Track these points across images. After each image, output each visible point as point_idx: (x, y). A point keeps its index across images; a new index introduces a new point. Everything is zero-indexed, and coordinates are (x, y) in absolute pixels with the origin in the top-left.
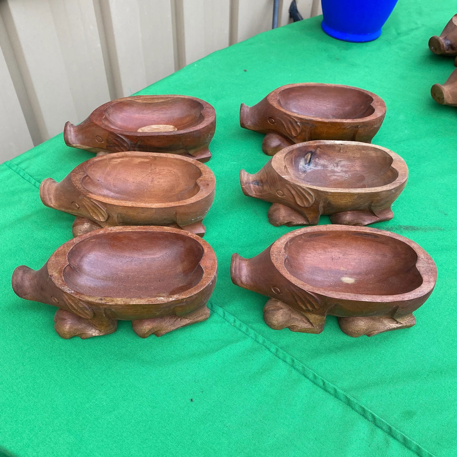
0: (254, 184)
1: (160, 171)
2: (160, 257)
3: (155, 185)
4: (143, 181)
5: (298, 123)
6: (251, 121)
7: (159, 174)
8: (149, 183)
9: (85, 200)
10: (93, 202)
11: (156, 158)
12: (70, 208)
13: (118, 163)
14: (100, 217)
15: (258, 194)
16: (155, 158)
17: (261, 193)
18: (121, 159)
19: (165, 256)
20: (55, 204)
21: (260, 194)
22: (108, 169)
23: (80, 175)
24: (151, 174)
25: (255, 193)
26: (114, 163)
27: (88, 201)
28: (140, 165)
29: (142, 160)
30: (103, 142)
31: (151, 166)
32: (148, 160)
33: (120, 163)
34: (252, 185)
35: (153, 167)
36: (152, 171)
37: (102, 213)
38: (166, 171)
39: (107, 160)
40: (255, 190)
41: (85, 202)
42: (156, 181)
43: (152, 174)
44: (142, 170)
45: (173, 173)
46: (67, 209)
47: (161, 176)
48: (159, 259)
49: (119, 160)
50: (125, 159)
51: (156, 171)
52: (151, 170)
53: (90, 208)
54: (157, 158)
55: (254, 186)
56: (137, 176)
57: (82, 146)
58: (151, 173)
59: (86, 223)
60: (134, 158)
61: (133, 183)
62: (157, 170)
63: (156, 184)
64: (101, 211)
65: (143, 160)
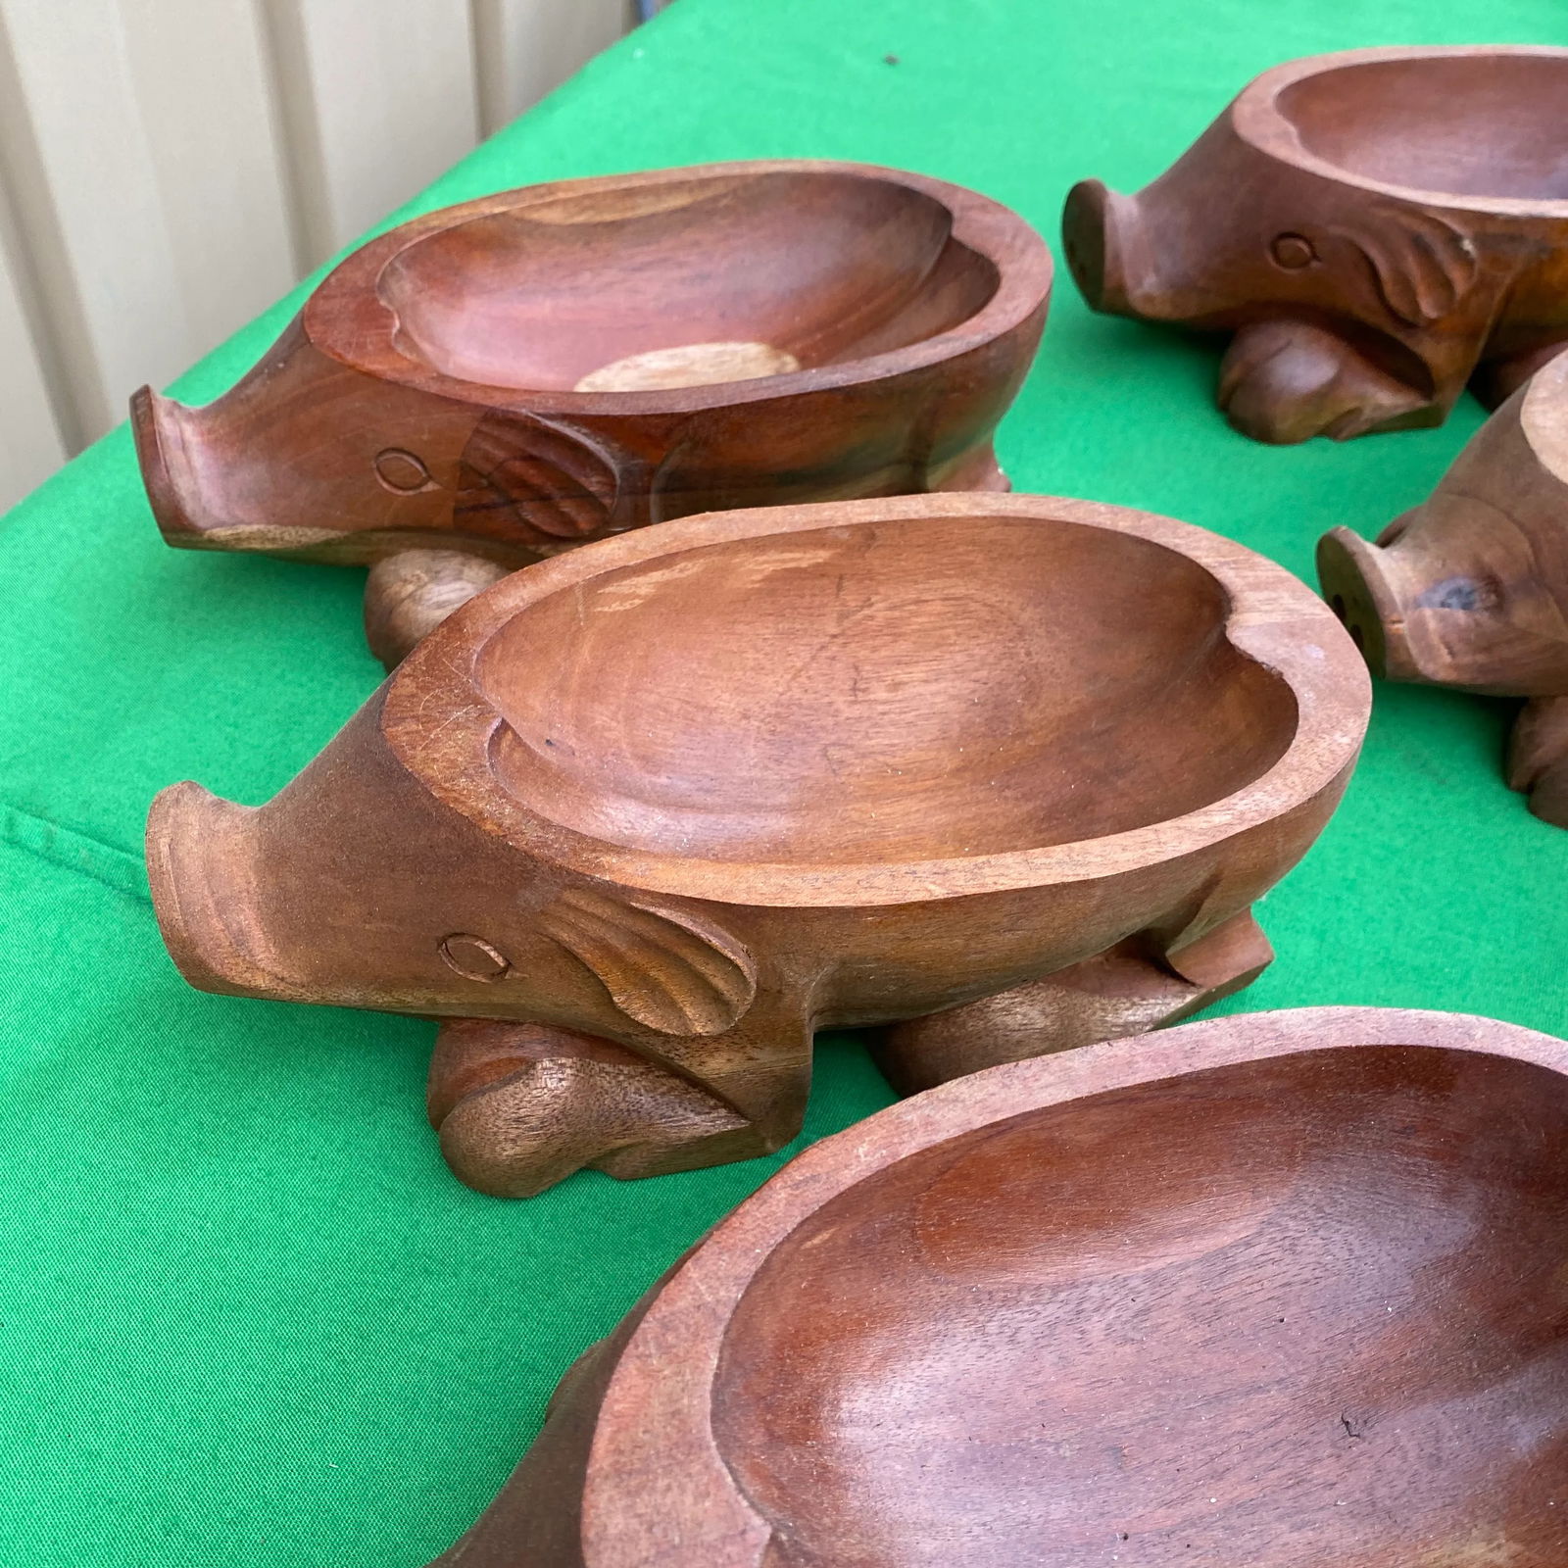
0: (1443, 605)
1: (897, 614)
2: (1260, 1233)
3: (880, 708)
4: (797, 693)
5: (1468, 245)
6: (1157, 270)
7: (893, 631)
8: (840, 701)
9: (576, 909)
10: (653, 915)
11: (873, 536)
12: (418, 981)
13: (637, 602)
14: (689, 1011)
15: (1467, 659)
16: (868, 533)
17: (1487, 649)
18: (657, 576)
19: (1295, 1217)
20: (277, 969)
21: (1481, 658)
22: (585, 653)
23: (458, 726)
24: (841, 640)
25: (1448, 659)
26: (616, 607)
27: (605, 911)
28: (772, 592)
29: (784, 561)
30: (430, 487)
31: (839, 588)
32: (822, 555)
33: (651, 602)
34: (1428, 612)
35: (851, 599)
36: (846, 623)
37: (719, 983)
38: (938, 607)
39: (578, 593)
40: (1453, 638)
41: (573, 926)
42: (880, 679)
43: (845, 644)
44: (783, 626)
45: (985, 614)
46: (387, 986)
47: (903, 646)
48: (1258, 1249)
49: (645, 585)
50: (681, 571)
51: (871, 618)
52: (842, 617)
53: (617, 958)
54: (877, 532)
55: (1442, 619)
56: (759, 669)
57: (274, 530)
58: (842, 634)
59: (547, 1063)
60: (737, 552)
61: (744, 722)
62: (880, 611)
63: (885, 702)
64: (707, 969)
65: (793, 560)
